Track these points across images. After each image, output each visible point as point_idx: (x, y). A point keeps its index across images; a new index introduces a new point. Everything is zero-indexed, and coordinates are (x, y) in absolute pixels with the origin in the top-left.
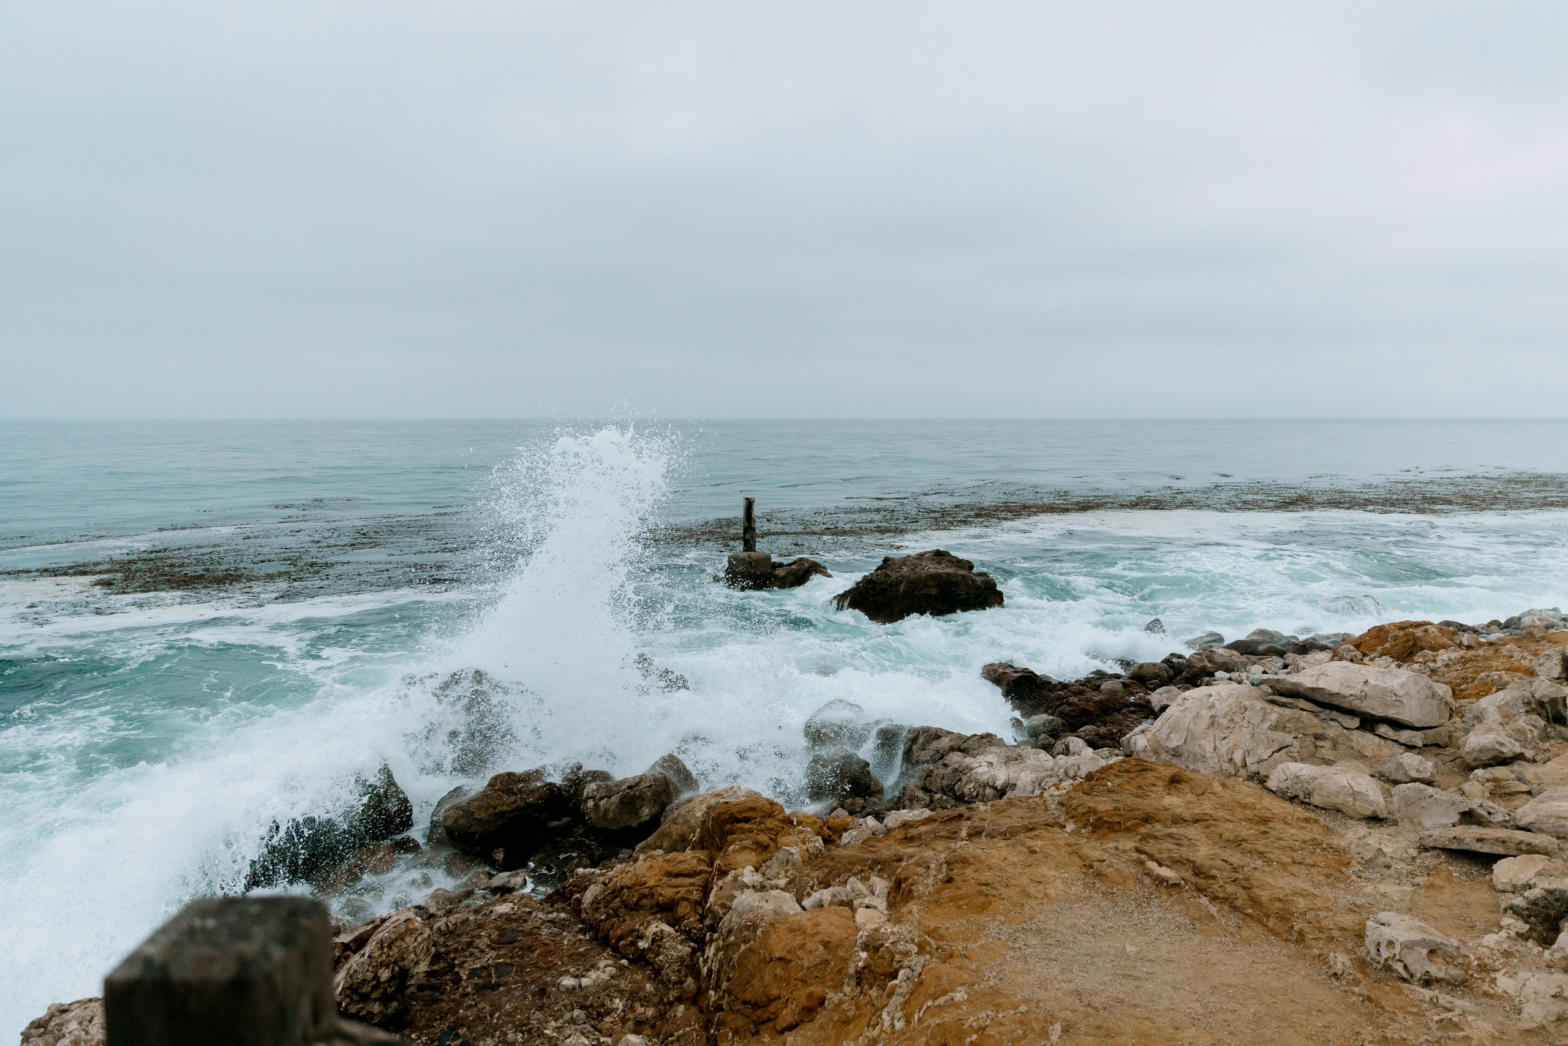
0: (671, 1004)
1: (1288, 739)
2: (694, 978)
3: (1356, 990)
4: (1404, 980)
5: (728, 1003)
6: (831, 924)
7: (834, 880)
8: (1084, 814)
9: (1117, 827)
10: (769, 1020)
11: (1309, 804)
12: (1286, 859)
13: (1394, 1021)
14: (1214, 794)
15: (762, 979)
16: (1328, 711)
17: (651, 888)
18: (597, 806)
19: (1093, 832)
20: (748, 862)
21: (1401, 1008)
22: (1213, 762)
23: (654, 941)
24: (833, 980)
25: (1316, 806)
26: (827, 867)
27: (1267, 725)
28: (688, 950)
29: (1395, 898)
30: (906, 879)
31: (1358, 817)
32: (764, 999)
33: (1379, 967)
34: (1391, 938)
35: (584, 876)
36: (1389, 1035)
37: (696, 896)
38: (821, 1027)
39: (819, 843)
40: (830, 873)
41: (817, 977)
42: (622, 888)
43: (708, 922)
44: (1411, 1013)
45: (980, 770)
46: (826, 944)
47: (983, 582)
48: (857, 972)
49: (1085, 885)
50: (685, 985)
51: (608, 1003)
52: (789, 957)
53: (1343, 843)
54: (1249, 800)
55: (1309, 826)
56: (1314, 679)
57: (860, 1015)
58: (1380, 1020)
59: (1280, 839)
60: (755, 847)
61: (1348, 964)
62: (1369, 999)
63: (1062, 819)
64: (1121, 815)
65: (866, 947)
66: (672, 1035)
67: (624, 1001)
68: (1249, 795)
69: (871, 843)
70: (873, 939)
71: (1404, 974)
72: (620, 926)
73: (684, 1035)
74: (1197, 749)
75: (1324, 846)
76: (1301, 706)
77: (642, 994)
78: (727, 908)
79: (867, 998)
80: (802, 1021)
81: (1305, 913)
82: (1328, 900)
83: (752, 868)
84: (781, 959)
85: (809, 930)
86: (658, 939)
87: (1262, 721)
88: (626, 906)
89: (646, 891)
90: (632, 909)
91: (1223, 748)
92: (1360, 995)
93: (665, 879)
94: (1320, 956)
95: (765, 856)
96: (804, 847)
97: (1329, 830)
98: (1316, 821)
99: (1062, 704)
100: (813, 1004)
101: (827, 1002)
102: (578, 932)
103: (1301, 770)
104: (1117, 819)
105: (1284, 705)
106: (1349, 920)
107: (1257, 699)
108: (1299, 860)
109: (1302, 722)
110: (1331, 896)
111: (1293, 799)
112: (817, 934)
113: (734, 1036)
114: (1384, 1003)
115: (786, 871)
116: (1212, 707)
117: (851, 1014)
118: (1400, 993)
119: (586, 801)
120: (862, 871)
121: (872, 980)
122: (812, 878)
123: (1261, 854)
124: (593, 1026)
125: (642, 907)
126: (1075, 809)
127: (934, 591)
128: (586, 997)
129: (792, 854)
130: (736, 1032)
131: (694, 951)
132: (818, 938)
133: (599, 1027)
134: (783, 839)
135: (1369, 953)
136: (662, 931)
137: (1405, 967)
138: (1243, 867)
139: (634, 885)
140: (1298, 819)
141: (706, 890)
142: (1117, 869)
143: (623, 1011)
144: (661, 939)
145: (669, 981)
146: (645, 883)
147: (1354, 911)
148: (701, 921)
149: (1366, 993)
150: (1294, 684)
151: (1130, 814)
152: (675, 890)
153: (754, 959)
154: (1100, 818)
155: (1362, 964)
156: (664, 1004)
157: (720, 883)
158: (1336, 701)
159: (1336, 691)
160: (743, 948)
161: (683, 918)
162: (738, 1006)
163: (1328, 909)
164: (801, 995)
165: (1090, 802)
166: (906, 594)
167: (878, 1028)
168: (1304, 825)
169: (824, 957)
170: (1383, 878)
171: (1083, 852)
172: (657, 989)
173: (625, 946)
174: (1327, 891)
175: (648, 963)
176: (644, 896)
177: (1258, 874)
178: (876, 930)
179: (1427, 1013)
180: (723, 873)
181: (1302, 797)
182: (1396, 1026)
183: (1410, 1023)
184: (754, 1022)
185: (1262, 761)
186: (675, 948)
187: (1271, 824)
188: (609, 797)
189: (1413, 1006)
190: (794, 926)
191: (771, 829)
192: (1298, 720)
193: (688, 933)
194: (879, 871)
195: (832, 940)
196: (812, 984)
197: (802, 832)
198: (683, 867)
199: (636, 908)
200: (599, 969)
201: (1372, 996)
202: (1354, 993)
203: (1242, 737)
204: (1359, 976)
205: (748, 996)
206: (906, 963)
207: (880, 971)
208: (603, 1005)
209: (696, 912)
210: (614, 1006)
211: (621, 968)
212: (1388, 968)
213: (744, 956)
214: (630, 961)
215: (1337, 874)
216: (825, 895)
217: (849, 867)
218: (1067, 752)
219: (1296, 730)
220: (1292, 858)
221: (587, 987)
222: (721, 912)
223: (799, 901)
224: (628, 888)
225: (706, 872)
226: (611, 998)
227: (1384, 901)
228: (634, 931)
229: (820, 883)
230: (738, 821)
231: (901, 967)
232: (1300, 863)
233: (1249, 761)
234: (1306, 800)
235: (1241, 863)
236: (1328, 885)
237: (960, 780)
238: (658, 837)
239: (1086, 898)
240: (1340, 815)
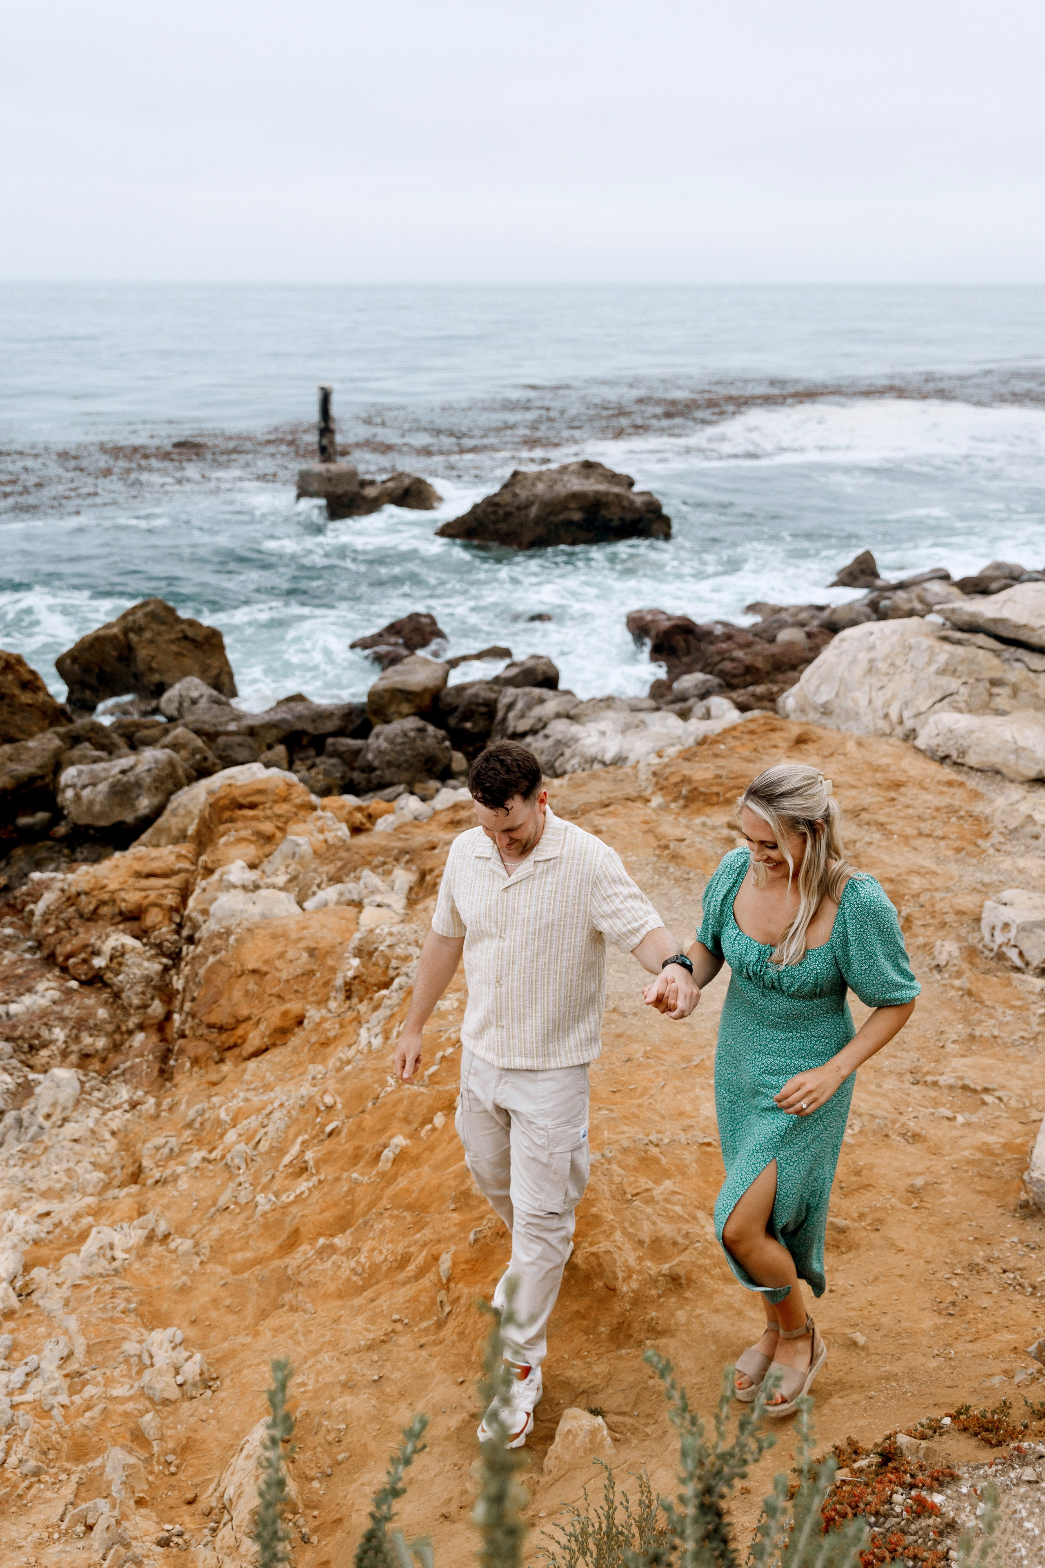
0: (130, 1033)
1: (953, 684)
2: (162, 1001)
3: (957, 983)
4: (1018, 969)
5: (192, 1028)
6: (323, 926)
7: (347, 875)
8: (676, 784)
9: (714, 799)
10: (235, 1045)
11: (963, 765)
12: (910, 831)
13: (991, 1017)
14: (844, 755)
15: (230, 998)
16: (1012, 649)
17: (113, 892)
18: (78, 797)
19: (685, 806)
20: (241, 857)
21: (1005, 1002)
22: (867, 720)
23: (112, 958)
24: (316, 994)
25: (971, 768)
26: (340, 859)
27: (933, 668)
28: (158, 967)
29: (1034, 874)
30: (431, 870)
31: (1020, 779)
32: (232, 1021)
33: (992, 955)
34: (1007, 920)
35: (40, 883)
36: (977, 1033)
37: (171, 900)
38: (295, 1051)
39: (344, 831)
40: (341, 868)
41: (297, 991)
42: (79, 894)
43: (185, 932)
44: (1012, 1007)
45: (588, 741)
46: (312, 952)
47: (644, 503)
48: (346, 984)
49: (656, 870)
50: (150, 1011)
51: (45, 1033)
52: (265, 968)
53: (988, 811)
54: (885, 761)
55: (951, 790)
56: (997, 606)
57: (342, 1035)
58: (976, 1017)
59: (908, 806)
60: (254, 838)
61: (956, 953)
62: (970, 993)
63: (649, 791)
64: (721, 785)
65: (359, 952)
66: (116, 1068)
67: (67, 1031)
68: (886, 755)
69: (407, 829)
70: (368, 943)
71: (1019, 963)
72: (69, 941)
73: (131, 1068)
74: (850, 704)
75: (962, 813)
76: (980, 643)
77: (91, 1022)
78: (205, 912)
79: (354, 1014)
80: (274, 1045)
81: (918, 895)
82: (951, 878)
83: (243, 864)
84: (254, 971)
85: (293, 936)
86: (118, 956)
87: (929, 663)
88: (81, 916)
89: (106, 897)
90: (89, 920)
91: (879, 699)
92: (960, 989)
93: (131, 881)
94: (925, 945)
95: (267, 849)
96: (321, 837)
97: (976, 795)
98: (962, 784)
99: (723, 659)
100: (288, 1023)
101: (306, 1021)
102: (25, 951)
103: (958, 721)
104: (715, 789)
105: (958, 642)
106: (967, 902)
107: (926, 635)
108: (927, 832)
109: (978, 664)
110: (956, 874)
111: (944, 759)
112: (301, 939)
113: (192, 1066)
114: (984, 996)
115: (287, 866)
116: (872, 648)
117: (332, 1034)
118: (1009, 984)
119: (63, 791)
120: (384, 863)
121: (363, 992)
122: (320, 874)
123: (881, 825)
124: (22, 1062)
125: (102, 917)
126: (666, 779)
127: (577, 516)
128: (14, 1027)
129: (298, 845)
130: (195, 1061)
131: (166, 969)
132: (303, 944)
133: (31, 1062)
134: (293, 827)
135: (982, 939)
136: (123, 946)
137: (1021, 954)
138: (855, 842)
139: (93, 889)
140: (939, 782)
141: (185, 893)
142: (699, 850)
143: (65, 1042)
144: (123, 955)
145: (130, 1005)
146: (104, 887)
147: (979, 891)
148: (178, 932)
149: (967, 986)
150: (972, 614)
151: (733, 783)
152: (143, 894)
153: (224, 972)
154: (695, 789)
155: (972, 953)
156: (122, 1033)
157: (203, 884)
158: (1023, 636)
159: (1022, 621)
160: (211, 959)
161: (153, 928)
162: (203, 1031)
163: (948, 890)
164: (273, 1016)
165: (687, 769)
166: (538, 520)
167: (354, 1048)
168: (945, 789)
169: (308, 967)
170: (1028, 850)
171: (659, 830)
172: (113, 1016)
173: (75, 964)
174: (954, 869)
175: (106, 985)
176: (104, 903)
177: (872, 851)
178: (371, 931)
179: (1033, 1007)
180: (209, 871)
181: (954, 755)
182: (993, 1022)
183: (1009, 1018)
184: (218, 1049)
185: (920, 714)
186: (139, 966)
187: (903, 790)
188: (94, 785)
189: (1020, 999)
190: (279, 931)
191: (279, 816)
192: (972, 661)
193: (159, 946)
194: (407, 862)
195: (321, 946)
196: (290, 1000)
197: (320, 818)
198: (155, 866)
199: (93, 917)
200: (36, 993)
201: (974, 990)
202: (953, 987)
203: (902, 684)
204: (965, 966)
205: (213, 1018)
206: (404, 969)
207: (372, 980)
208: (38, 1036)
209: (171, 920)
210: (54, 1037)
211: (69, 992)
212: (1001, 956)
213: (212, 970)
214: (82, 983)
215: (971, 848)
216: (330, 893)
217: (369, 858)
218: (707, 715)
219: (970, 674)
220: (919, 829)
221: (16, 1015)
222: (200, 918)
223: (300, 903)
224: (87, 894)
225: (187, 871)
226: (49, 1027)
227: (1021, 878)
228: (87, 946)
229: (330, 879)
230: (241, 807)
231: (398, 975)
232: (928, 836)
233: (906, 715)
234: (960, 761)
235: (854, 838)
236: (957, 861)
237: (562, 754)
238: (154, 834)
239: (652, 886)
240: (999, 777)
